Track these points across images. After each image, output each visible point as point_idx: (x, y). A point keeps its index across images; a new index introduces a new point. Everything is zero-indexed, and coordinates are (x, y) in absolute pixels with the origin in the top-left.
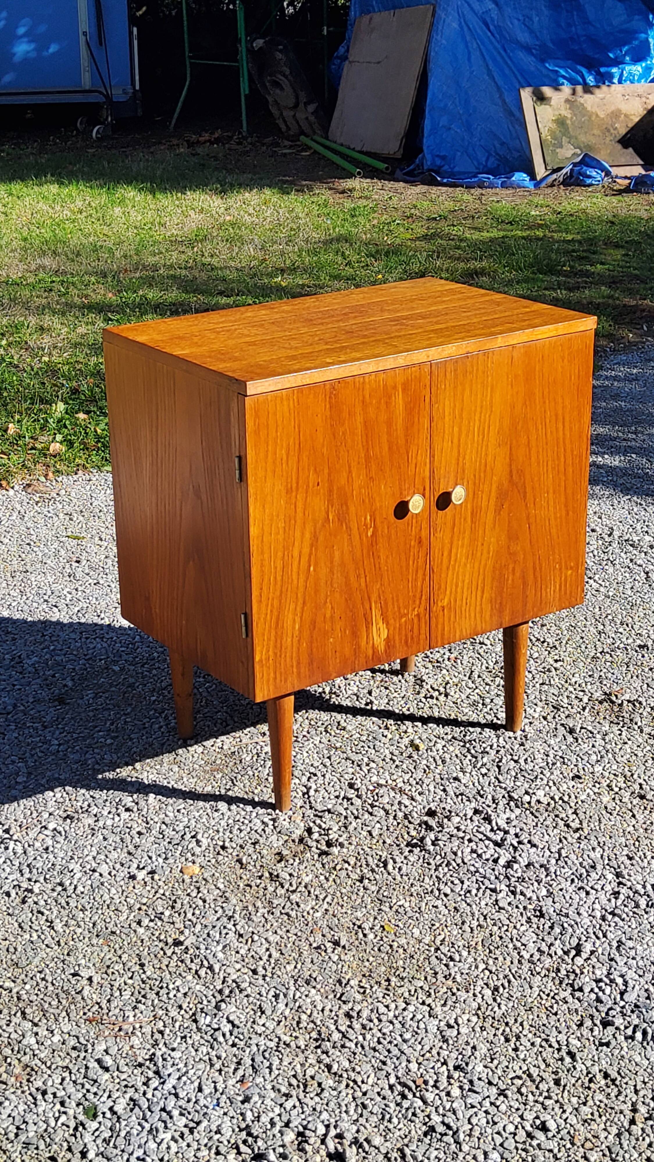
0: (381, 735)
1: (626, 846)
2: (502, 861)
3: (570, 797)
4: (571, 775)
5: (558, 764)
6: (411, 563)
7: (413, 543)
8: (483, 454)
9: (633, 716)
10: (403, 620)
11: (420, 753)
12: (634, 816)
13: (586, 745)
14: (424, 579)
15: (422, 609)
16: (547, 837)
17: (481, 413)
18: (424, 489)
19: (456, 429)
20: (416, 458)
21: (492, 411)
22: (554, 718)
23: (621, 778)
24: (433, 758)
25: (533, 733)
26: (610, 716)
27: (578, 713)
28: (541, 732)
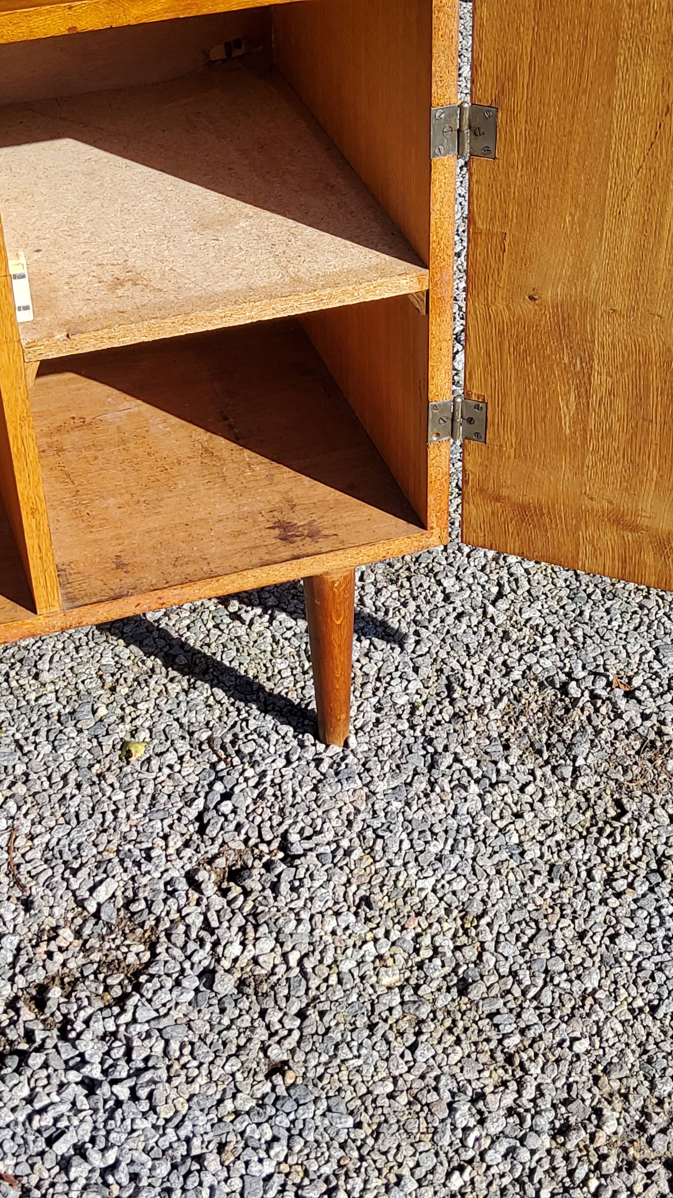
0: (88, 707)
1: (343, 1146)
2: (62, 1147)
3: (321, 961)
4: (362, 893)
5: (357, 853)
9: (578, 738)
11: (128, 769)
12: (413, 1048)
13: (442, 807)
16: (202, 1080)
22: (430, 714)
23: (455, 919)
24: (142, 787)
25: (360, 756)
26: (539, 726)
27: (480, 710)
28: (380, 751)
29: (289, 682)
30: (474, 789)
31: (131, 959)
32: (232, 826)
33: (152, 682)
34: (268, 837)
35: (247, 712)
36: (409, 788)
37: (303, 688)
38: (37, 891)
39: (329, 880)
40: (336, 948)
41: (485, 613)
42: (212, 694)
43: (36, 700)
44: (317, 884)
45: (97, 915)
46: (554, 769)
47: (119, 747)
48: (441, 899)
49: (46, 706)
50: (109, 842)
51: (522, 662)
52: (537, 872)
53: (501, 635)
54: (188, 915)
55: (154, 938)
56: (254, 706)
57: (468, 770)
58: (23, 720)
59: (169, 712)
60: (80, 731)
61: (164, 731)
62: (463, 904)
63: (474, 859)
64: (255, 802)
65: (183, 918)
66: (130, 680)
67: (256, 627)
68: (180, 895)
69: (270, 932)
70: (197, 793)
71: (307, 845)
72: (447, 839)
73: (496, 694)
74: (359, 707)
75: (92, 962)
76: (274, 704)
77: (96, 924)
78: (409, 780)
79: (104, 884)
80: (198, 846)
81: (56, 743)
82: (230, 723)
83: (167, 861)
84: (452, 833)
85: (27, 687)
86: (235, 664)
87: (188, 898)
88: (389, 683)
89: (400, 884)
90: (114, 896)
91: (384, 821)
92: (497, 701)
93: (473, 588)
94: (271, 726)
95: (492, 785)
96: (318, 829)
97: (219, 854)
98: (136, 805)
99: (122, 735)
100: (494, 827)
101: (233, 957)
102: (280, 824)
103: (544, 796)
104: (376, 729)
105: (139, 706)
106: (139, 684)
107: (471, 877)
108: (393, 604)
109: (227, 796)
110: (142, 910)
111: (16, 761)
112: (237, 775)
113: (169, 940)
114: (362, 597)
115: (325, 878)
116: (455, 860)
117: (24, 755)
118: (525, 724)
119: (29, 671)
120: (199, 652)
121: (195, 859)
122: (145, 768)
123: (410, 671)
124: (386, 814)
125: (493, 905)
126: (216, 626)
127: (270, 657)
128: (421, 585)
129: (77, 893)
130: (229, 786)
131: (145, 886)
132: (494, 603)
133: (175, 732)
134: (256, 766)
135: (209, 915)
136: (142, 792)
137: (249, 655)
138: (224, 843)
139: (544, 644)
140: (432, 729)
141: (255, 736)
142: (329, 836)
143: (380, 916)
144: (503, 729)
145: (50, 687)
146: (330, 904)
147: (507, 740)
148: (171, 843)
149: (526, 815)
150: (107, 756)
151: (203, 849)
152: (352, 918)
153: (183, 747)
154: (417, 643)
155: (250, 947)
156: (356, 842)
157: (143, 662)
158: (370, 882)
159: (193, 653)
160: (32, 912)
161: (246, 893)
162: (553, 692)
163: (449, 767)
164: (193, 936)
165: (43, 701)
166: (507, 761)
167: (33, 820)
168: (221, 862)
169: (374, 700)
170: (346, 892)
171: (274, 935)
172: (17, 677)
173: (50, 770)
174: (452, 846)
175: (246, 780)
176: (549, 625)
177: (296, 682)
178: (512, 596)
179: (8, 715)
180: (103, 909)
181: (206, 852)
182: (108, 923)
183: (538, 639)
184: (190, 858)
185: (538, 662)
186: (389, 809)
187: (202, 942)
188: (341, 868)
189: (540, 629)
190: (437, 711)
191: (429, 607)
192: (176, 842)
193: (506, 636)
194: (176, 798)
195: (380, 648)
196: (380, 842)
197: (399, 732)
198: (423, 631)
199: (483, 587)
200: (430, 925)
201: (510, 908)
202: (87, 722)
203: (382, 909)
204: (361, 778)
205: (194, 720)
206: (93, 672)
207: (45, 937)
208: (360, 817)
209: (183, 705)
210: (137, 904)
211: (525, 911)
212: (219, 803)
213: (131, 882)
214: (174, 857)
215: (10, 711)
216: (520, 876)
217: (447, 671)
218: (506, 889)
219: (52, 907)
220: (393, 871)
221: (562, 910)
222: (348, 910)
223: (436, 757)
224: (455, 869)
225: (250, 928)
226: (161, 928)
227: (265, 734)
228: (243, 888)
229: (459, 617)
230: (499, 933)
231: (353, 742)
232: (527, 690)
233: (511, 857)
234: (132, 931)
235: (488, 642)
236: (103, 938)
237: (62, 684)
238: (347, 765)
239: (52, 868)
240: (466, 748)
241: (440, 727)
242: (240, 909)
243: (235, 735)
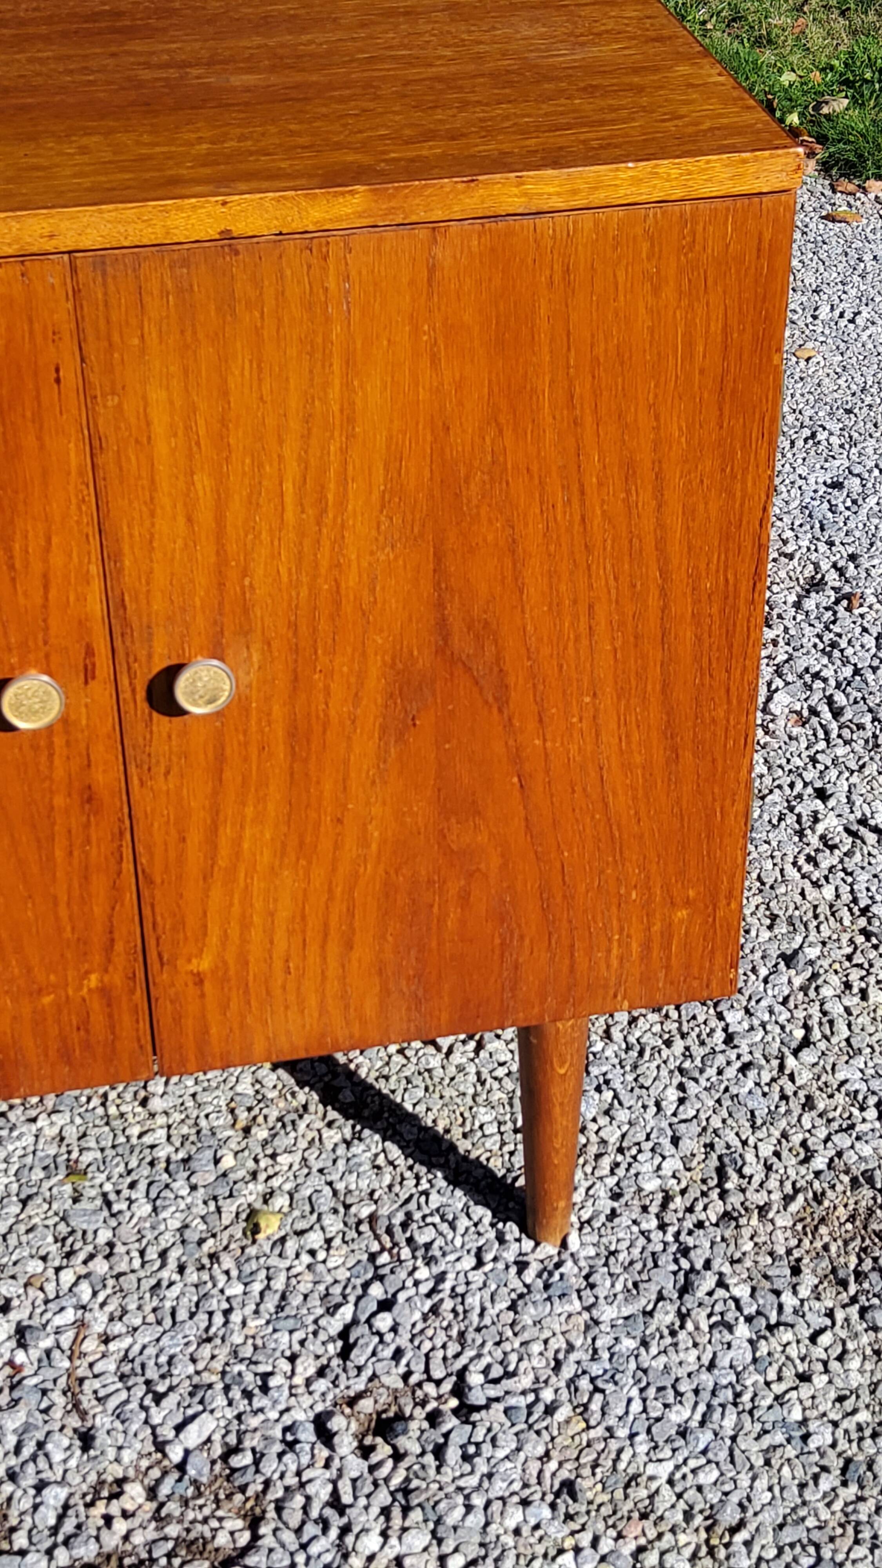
5: (564, 1412)
6: (59, 854)
7: (59, 801)
8: (324, 564)
10: (47, 1000)
14: (115, 901)
15: (117, 979)
17: (306, 437)
18: (90, 652)
19: (203, 483)
20: (46, 561)
21: (351, 436)
22: (690, 1210)
23: (697, 1530)
24: (269, 1279)
25: (582, 1263)
26: (846, 1243)
27: (763, 1210)
28: (612, 1260)
29: (493, 1143)
30: (743, 1331)
31: (222, 1539)
32: (388, 1352)
33: (302, 1126)
34: (438, 1374)
35: (430, 1181)
36: (648, 1319)
37: (512, 1153)
38: (103, 1421)
39: (518, 1450)
40: (518, 1556)
41: (782, 1067)
42: (384, 1151)
43: (140, 1136)
44: (501, 1454)
45: (181, 1467)
46: (863, 1311)
47: (244, 1216)
48: (679, 1496)
49: (152, 1147)
50: (213, 1357)
51: (830, 1144)
52: (825, 1469)
53: (803, 1101)
54: (310, 1481)
55: (258, 1511)
56: (439, 1174)
57: (737, 1301)
58: (117, 1165)
59: (321, 1171)
60: (194, 1188)
61: (310, 1198)
62: (712, 1507)
63: (734, 1439)
64: (425, 1318)
65: (302, 1485)
66: (272, 1119)
67: (457, 1058)
68: (302, 1449)
69: (426, 1521)
70: (345, 1297)
71: (493, 1391)
72: (696, 1404)
73: (788, 1189)
74: (589, 1189)
75: (166, 1539)
76: (469, 1173)
77: (180, 1480)
78: (649, 1308)
79: (197, 1421)
80: (337, 1377)
81: (158, 1202)
82: (404, 1196)
83: (291, 1395)
84: (705, 1396)
85: (130, 1116)
86: (420, 1109)
87: (313, 1456)
88: (634, 1158)
89: (622, 1466)
90: (209, 1440)
91: (608, 1366)
92: (788, 1199)
93: (768, 1027)
94: (460, 1206)
95: (770, 1328)
96: (511, 1368)
97: (365, 1391)
98: (258, 1305)
99: (251, 1199)
100: (766, 1392)
101: (368, 1553)
102: (457, 1356)
103: (845, 1351)
104: (609, 1225)
105: (279, 1159)
106: (284, 1126)
107: (727, 1467)
108: (651, 1041)
109: (386, 1305)
110: (246, 1467)
111: (100, 1224)
112: (403, 1275)
113: (280, 1517)
114: (608, 1027)
115: (514, 1446)
116: (705, 1437)
117: (113, 1215)
118: (826, 1239)
119: (136, 1093)
120: (371, 1087)
121: (330, 1397)
122: (277, 1251)
123: (666, 1142)
124: (612, 1356)
125: (756, 1514)
126: (401, 1051)
127: (470, 1102)
128: (694, 1017)
129: (159, 1431)
130: (391, 1291)
131: (255, 1430)
132: (796, 1053)
133: (325, 1201)
134: (433, 1264)
135: (340, 1484)
136: (268, 1287)
137: (441, 1097)
138: (374, 1377)
139: (864, 1120)
140: (690, 1233)
141: (437, 1219)
142: (526, 1381)
143: (588, 1512)
144: (794, 1242)
145: (161, 1120)
146: (517, 1486)
147: (799, 1260)
148: (299, 1369)
149: (816, 1379)
150: (226, 1228)
151: (343, 1382)
152: (547, 1513)
153: (333, 1223)
154: (681, 1101)
155: (394, 1541)
156: (564, 1395)
157: (293, 1094)
158: (577, 1459)
159: (364, 1088)
160: (92, 1453)
161: (398, 1456)
162: (870, 1193)
163: (710, 1294)
164: (314, 1513)
165: (148, 1140)
166: (795, 1293)
167: (111, 1314)
168: (366, 1405)
169: (611, 1181)
170: (541, 1472)
171: (431, 1525)
172: (118, 1101)
173: (144, 1242)
174: (704, 1415)
175: (416, 1283)
176: (874, 1093)
177: (503, 1144)
178: (823, 1045)
179: (98, 1155)
180: (191, 1459)
181: (348, 1388)
182: (195, 1481)
183: (856, 1112)
184: (323, 1394)
185: (852, 1147)
186: (616, 1349)
187: (325, 1525)
188: (538, 1433)
189: (860, 1097)
190: (699, 1206)
191: (702, 1051)
192: (307, 1367)
193: (809, 1103)
194: (314, 1301)
195: (627, 1104)
196: (598, 1397)
197: (642, 1233)
198: (691, 1086)
199: (783, 1028)
200: (660, 1536)
201: (780, 1520)
202: (206, 1175)
203: (590, 1503)
204: (580, 1298)
205: (353, 1187)
206: (223, 1103)
207: (105, 1493)
208: (574, 1357)
209: (341, 1163)
210: (240, 1456)
211: (801, 1527)
212: (374, 1315)
213: (236, 1422)
214: (301, 1390)
215: (102, 1150)
216: (799, 1472)
217: (720, 1148)
218: (777, 1489)
219: (120, 1448)
220: (614, 1445)
221: (857, 1532)
222: (542, 1499)
223: (692, 1276)
224: (704, 1452)
225: (396, 1512)
226: (270, 1496)
227: (450, 1217)
228: (394, 1447)
229: (745, 1068)
230: (760, 1559)
231: (574, 1241)
232: (833, 1187)
233: (789, 1441)
234: (229, 1497)
235: (782, 1110)
236: (185, 1502)
237: (177, 1117)
238: (562, 1276)
239: (129, 1389)
240: (737, 1267)
241: (701, 1232)
242: (387, 1480)
243: (409, 1215)
